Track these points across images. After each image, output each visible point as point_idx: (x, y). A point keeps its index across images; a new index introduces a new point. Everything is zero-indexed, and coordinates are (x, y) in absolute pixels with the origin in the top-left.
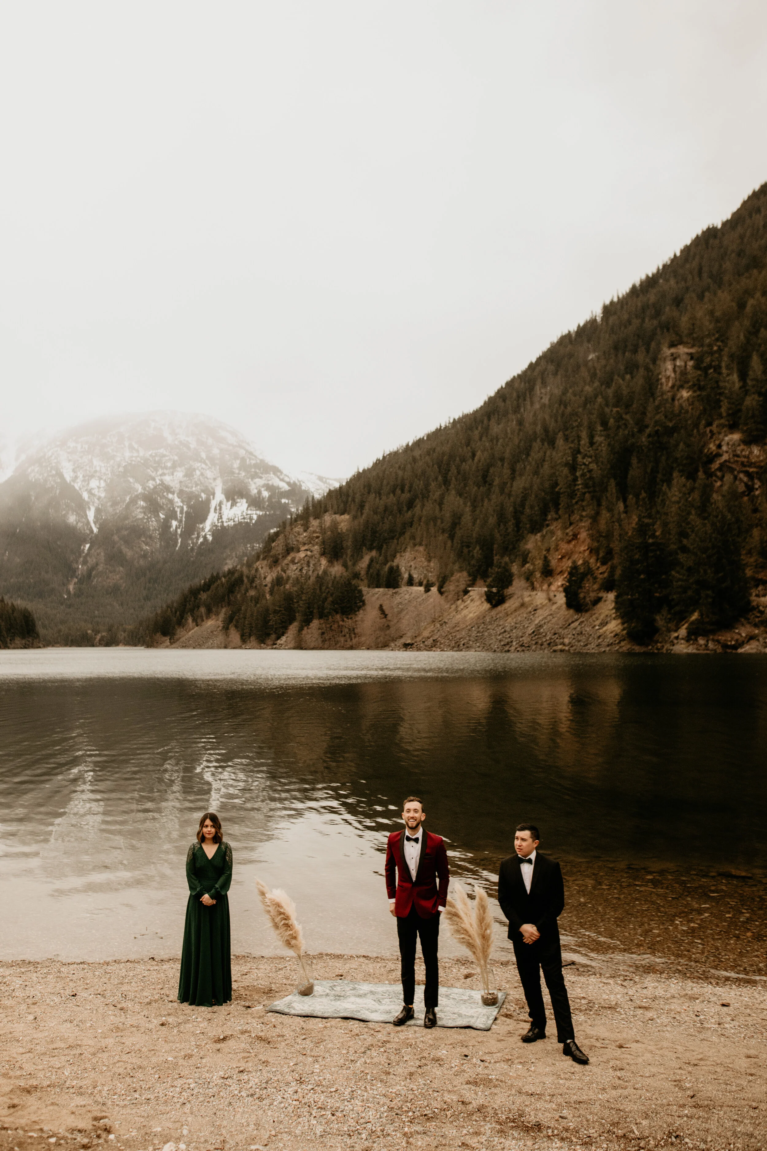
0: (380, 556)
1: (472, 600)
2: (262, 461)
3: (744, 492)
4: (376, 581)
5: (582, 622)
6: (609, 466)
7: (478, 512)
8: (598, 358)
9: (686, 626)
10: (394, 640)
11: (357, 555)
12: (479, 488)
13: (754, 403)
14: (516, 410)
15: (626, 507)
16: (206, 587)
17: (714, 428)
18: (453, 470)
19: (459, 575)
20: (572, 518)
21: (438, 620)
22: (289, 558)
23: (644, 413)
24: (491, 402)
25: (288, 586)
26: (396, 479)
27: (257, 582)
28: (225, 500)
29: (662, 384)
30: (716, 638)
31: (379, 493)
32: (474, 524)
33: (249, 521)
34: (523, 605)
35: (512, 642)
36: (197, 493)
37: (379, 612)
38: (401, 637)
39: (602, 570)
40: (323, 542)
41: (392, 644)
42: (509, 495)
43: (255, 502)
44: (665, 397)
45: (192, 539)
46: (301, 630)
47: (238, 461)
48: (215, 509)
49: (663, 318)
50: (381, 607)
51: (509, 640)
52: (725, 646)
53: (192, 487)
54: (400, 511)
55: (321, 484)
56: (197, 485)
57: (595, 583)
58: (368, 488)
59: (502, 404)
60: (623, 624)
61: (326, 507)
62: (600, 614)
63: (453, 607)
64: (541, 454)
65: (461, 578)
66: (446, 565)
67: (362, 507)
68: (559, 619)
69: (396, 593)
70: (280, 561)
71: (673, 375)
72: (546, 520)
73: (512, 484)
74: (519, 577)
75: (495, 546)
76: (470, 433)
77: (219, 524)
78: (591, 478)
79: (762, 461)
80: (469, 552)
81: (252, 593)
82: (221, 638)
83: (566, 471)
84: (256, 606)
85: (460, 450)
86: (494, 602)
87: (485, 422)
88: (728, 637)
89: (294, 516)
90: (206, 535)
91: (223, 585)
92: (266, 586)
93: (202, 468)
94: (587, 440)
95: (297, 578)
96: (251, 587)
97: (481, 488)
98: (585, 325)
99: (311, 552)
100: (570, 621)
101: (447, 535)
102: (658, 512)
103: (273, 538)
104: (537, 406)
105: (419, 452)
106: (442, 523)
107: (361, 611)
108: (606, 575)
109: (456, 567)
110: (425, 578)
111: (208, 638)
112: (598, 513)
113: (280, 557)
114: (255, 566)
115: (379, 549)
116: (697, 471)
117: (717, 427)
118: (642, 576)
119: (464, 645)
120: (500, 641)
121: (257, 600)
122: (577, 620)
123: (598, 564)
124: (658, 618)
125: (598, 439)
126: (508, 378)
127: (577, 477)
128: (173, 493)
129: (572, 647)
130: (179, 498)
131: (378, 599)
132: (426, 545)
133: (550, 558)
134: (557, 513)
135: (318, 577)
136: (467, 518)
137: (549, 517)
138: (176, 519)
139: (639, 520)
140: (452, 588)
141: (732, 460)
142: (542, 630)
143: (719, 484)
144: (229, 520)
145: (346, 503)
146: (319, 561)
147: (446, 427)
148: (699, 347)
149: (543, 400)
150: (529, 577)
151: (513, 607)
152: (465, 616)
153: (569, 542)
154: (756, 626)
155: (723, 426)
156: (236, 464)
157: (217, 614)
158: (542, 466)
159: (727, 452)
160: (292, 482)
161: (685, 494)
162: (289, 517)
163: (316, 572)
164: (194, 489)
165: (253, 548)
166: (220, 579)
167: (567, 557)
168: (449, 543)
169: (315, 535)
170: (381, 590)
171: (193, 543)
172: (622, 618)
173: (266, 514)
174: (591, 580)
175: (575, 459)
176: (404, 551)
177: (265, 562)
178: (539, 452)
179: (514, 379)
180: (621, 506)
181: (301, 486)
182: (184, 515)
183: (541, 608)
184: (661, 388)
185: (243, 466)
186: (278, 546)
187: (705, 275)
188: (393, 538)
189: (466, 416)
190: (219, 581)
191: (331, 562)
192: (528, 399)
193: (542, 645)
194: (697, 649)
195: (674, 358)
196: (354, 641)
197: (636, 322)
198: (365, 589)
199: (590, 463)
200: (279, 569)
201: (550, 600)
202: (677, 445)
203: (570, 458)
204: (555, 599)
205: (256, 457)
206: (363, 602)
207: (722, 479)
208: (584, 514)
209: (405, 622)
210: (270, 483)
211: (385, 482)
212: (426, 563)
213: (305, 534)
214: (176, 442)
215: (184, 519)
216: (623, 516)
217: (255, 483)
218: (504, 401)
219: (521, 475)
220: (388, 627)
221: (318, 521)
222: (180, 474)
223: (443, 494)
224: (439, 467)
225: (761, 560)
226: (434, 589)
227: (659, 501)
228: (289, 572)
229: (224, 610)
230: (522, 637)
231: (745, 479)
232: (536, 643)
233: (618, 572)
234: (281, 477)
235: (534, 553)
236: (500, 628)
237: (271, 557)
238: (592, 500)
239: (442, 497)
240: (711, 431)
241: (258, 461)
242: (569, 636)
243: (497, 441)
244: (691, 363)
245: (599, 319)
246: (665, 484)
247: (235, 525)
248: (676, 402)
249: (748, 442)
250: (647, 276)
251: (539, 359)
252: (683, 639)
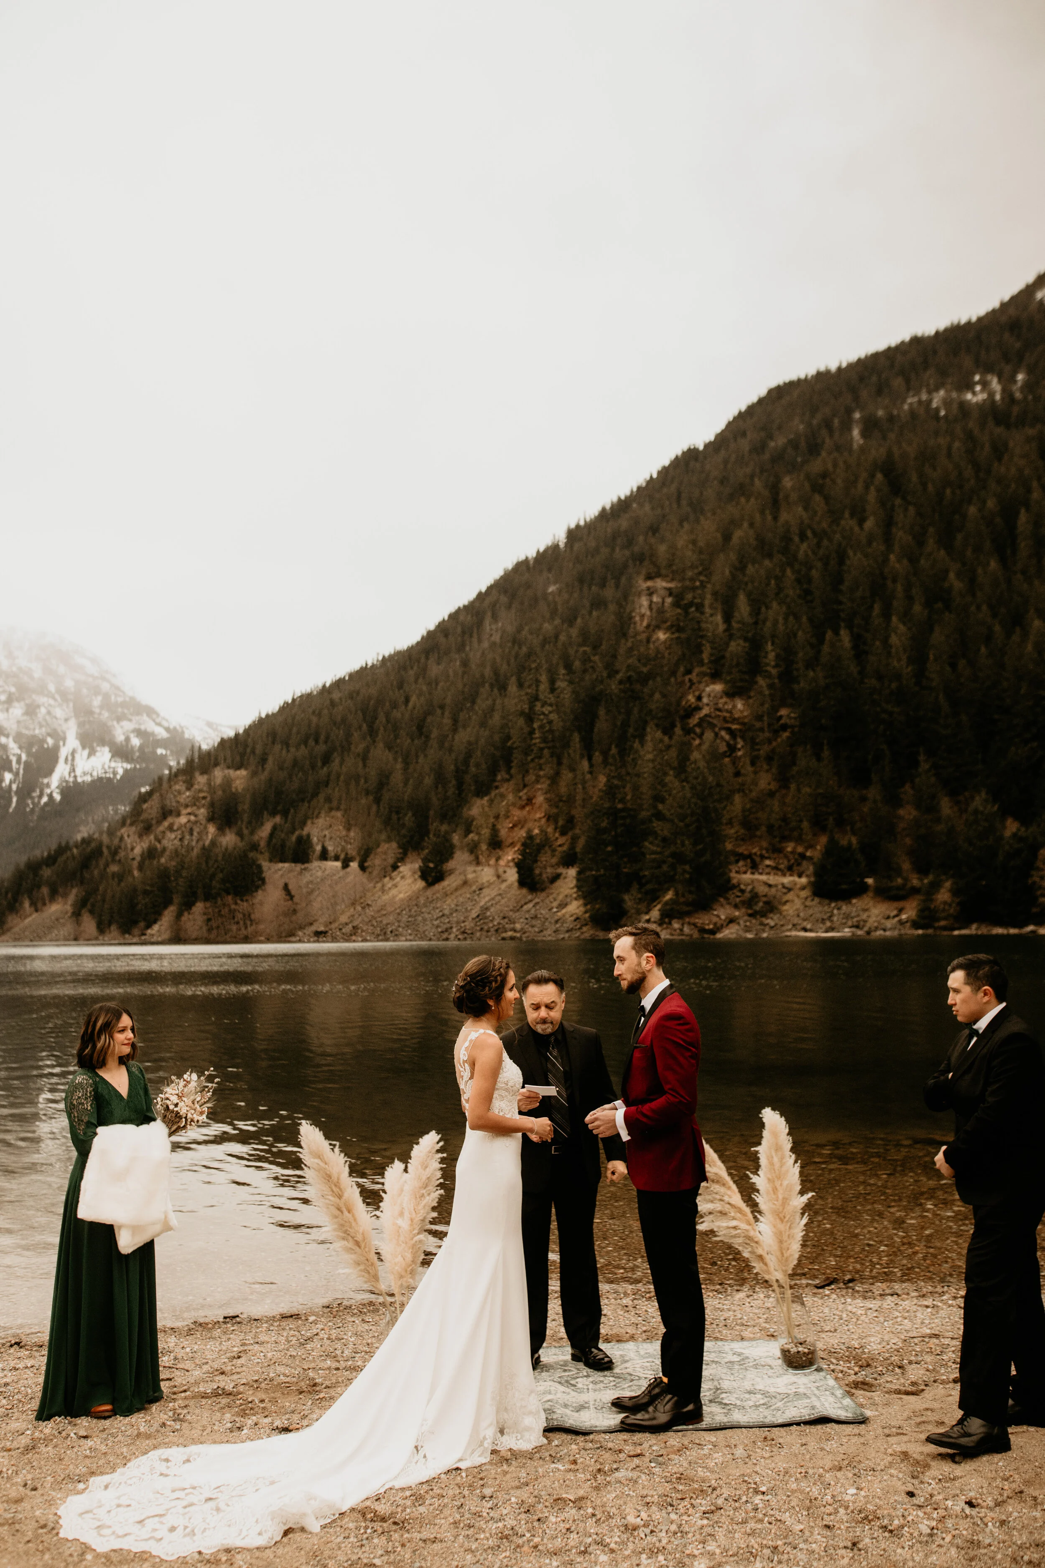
0: (286, 823)
1: (403, 877)
2: (132, 699)
3: (726, 752)
4: (280, 854)
5: (537, 903)
6: (572, 717)
7: (410, 770)
8: (560, 591)
9: (659, 907)
10: (301, 928)
11: (256, 819)
12: (413, 740)
13: (740, 648)
14: (461, 648)
15: (591, 766)
16: (51, 860)
17: (694, 676)
18: (382, 718)
19: (387, 846)
20: (526, 779)
21: (359, 901)
22: (166, 824)
23: (614, 656)
24: (430, 636)
25: (163, 860)
26: (309, 726)
27: (122, 854)
28: (80, 748)
29: (635, 623)
30: (692, 920)
31: (286, 744)
32: (406, 783)
33: (112, 776)
34: (465, 883)
35: (451, 928)
36: (41, 737)
37: (283, 893)
38: (311, 924)
39: (560, 842)
40: (212, 804)
41: (300, 933)
42: (450, 750)
43: (121, 752)
44: (639, 638)
45: (32, 798)
46: (179, 915)
47: (100, 698)
48: (66, 759)
49: (636, 549)
50: (286, 887)
51: (448, 925)
52: (702, 930)
53: (34, 729)
54: (313, 767)
55: (210, 731)
56: (41, 726)
57: (553, 856)
58: (273, 736)
59: (443, 640)
60: (585, 905)
61: (216, 759)
62: (558, 894)
63: (379, 885)
64: (489, 702)
65: (388, 850)
66: (370, 835)
67: (263, 760)
68: (509, 900)
69: (305, 869)
70: (153, 828)
71: (648, 613)
72: (494, 781)
73: (453, 737)
74: (462, 848)
75: (432, 813)
76: (403, 673)
77: (71, 779)
78: (551, 731)
79: (746, 717)
80: (399, 819)
81: (114, 868)
82: (69, 928)
83: (521, 722)
84: (119, 884)
85: (391, 693)
86: (430, 880)
87: (423, 660)
88: (705, 920)
89: (174, 770)
90: (51, 793)
91: (74, 857)
92: (133, 859)
93: (50, 705)
94: (547, 685)
95: (176, 851)
96: (113, 861)
97: (416, 741)
98: (546, 551)
99: (196, 816)
100: (523, 903)
101: (371, 798)
102: (628, 774)
103: (144, 798)
104: (486, 645)
105: (339, 695)
106: (366, 782)
107: (260, 892)
108: (565, 848)
109: (383, 836)
110: (342, 851)
111: (50, 928)
112: (558, 774)
113: (154, 822)
114: (119, 834)
115: (285, 814)
116: (673, 726)
117: (697, 675)
118: (609, 849)
119: (391, 932)
120: (437, 927)
121: (120, 877)
122: (531, 901)
123: (557, 835)
124: (626, 897)
125: (561, 684)
126: (452, 609)
127: (534, 729)
128: (7, 736)
129: (524, 933)
130: (15, 742)
131: (282, 876)
132: (346, 811)
133: (499, 826)
134: (508, 772)
135: (204, 848)
136: (397, 777)
137: (499, 777)
138: (10, 770)
139: (608, 781)
140: (377, 862)
141: (713, 715)
142: (488, 914)
143: (697, 742)
144: (85, 774)
145: (242, 755)
146: (205, 828)
147: (373, 666)
148: (680, 581)
149: (493, 639)
150: (473, 849)
151: (454, 885)
152: (394, 897)
153: (522, 807)
154: (736, 906)
155: (704, 674)
156: (97, 702)
157: (65, 895)
158: (491, 717)
159: (708, 705)
160: (171, 727)
161: (661, 751)
162: (167, 772)
163: (201, 843)
164: (37, 732)
165: (116, 811)
166: (71, 850)
167: (520, 826)
168: (374, 808)
169: (201, 795)
170: (286, 865)
171: (33, 803)
172: (584, 897)
173: (135, 767)
174: (549, 853)
175: (531, 708)
176: (317, 817)
177: (133, 828)
178: (487, 699)
179: (459, 610)
180: (585, 764)
181: (183, 732)
182: (22, 766)
183: (488, 887)
184: (635, 628)
185: (106, 705)
186: (151, 808)
187: (684, 502)
188: (303, 800)
189: (398, 653)
190: (69, 853)
191: (221, 829)
192: (475, 635)
193: (488, 931)
194: (672, 935)
195: (651, 592)
196: (250, 929)
197: (605, 551)
198: (265, 865)
199: (550, 712)
200: (152, 837)
201: (498, 877)
202: (651, 695)
203: (526, 706)
204: (504, 876)
205: (123, 692)
206: (263, 881)
207: (701, 736)
208: (542, 773)
209: (316, 905)
210: (143, 727)
211: (295, 730)
212: (344, 833)
213: (188, 794)
214: (14, 669)
215: (21, 772)
216: (588, 776)
217: (122, 727)
218: (446, 636)
219: (464, 727)
220: (295, 911)
221: (206, 777)
222: (17, 711)
223: (368, 747)
224: (364, 714)
225: (742, 831)
226: (354, 865)
227: (630, 759)
228: (165, 842)
229: (74, 891)
230: (464, 922)
231: (727, 737)
232: (482, 929)
233: (581, 843)
234: (158, 720)
235: (479, 821)
236: (437, 911)
237: (142, 821)
238: (552, 756)
239: (367, 750)
240: (690, 680)
241: (127, 699)
242: (522, 920)
243: (437, 684)
244: (669, 600)
245: (562, 545)
246: (637, 740)
247: (93, 781)
248: (651, 646)
249: (730, 694)
250: (619, 499)
251: (490, 589)
252: (655, 922)
